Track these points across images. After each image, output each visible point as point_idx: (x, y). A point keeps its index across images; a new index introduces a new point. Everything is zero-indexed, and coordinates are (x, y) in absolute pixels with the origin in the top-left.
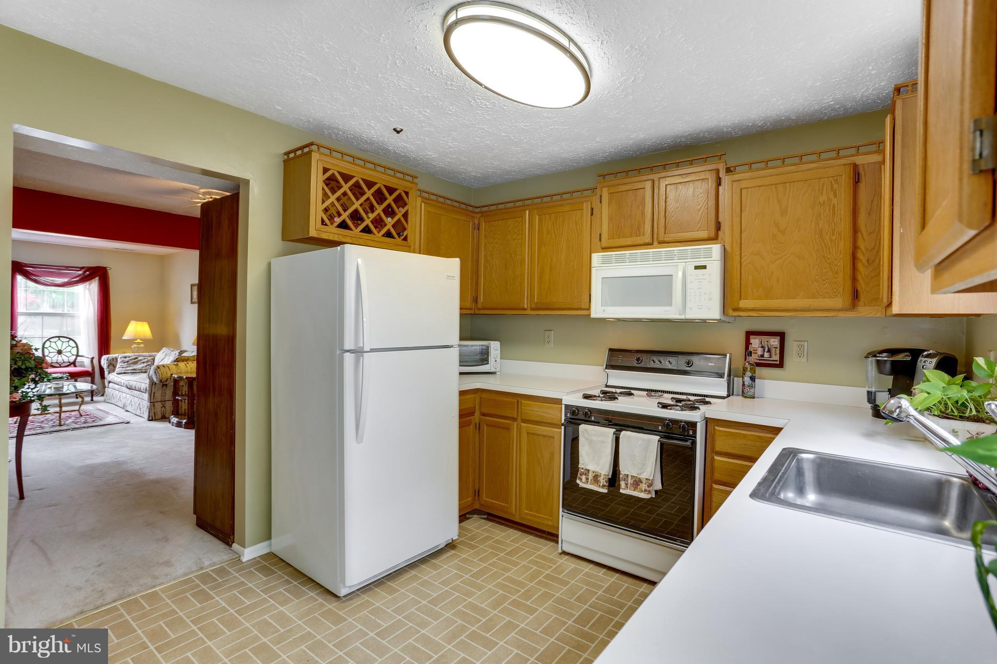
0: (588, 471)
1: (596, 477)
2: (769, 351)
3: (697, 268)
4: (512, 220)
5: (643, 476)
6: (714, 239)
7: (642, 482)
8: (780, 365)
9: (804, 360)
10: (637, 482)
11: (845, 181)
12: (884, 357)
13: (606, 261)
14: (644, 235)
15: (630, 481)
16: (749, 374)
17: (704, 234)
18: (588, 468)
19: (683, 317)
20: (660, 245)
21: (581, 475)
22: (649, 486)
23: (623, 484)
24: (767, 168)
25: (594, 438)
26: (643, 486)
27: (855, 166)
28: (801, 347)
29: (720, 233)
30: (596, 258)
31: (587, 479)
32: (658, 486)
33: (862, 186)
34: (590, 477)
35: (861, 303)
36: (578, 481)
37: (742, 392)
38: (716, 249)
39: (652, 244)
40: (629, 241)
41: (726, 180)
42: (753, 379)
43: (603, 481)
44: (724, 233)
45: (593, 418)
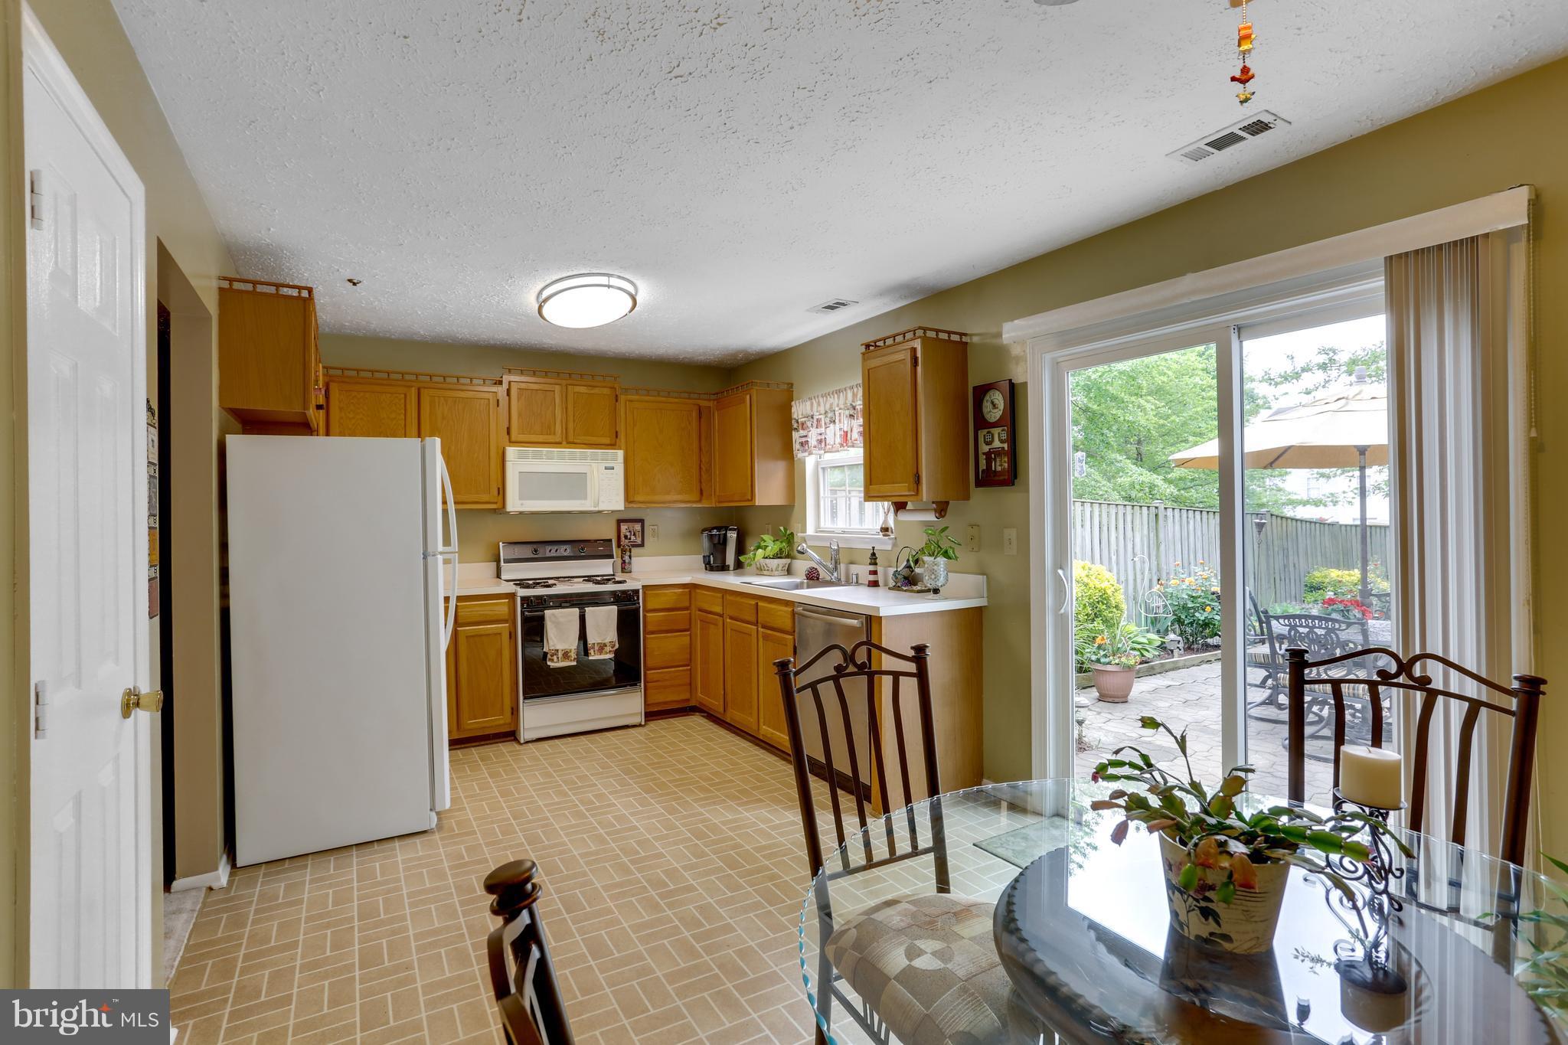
0: (557, 650)
1: (566, 655)
2: (634, 535)
3: (606, 468)
4: (389, 395)
5: (607, 641)
6: (612, 445)
7: (606, 646)
8: (642, 545)
9: (656, 539)
10: (602, 648)
11: (695, 414)
12: (715, 532)
13: (523, 456)
14: (554, 434)
15: (596, 648)
16: (628, 553)
17: (607, 441)
18: (557, 648)
19: (597, 509)
20: (568, 445)
21: (552, 656)
22: (612, 648)
23: (592, 651)
24: (648, 395)
25: (561, 620)
26: (608, 649)
27: (700, 407)
28: (653, 530)
29: (618, 440)
30: (512, 452)
31: (558, 658)
32: (617, 646)
33: (702, 420)
34: (560, 655)
35: (704, 498)
36: (549, 663)
37: (622, 568)
38: (620, 453)
39: (561, 443)
40: (541, 438)
41: (622, 398)
42: (630, 557)
43: (573, 655)
44: (621, 442)
45: (551, 604)
